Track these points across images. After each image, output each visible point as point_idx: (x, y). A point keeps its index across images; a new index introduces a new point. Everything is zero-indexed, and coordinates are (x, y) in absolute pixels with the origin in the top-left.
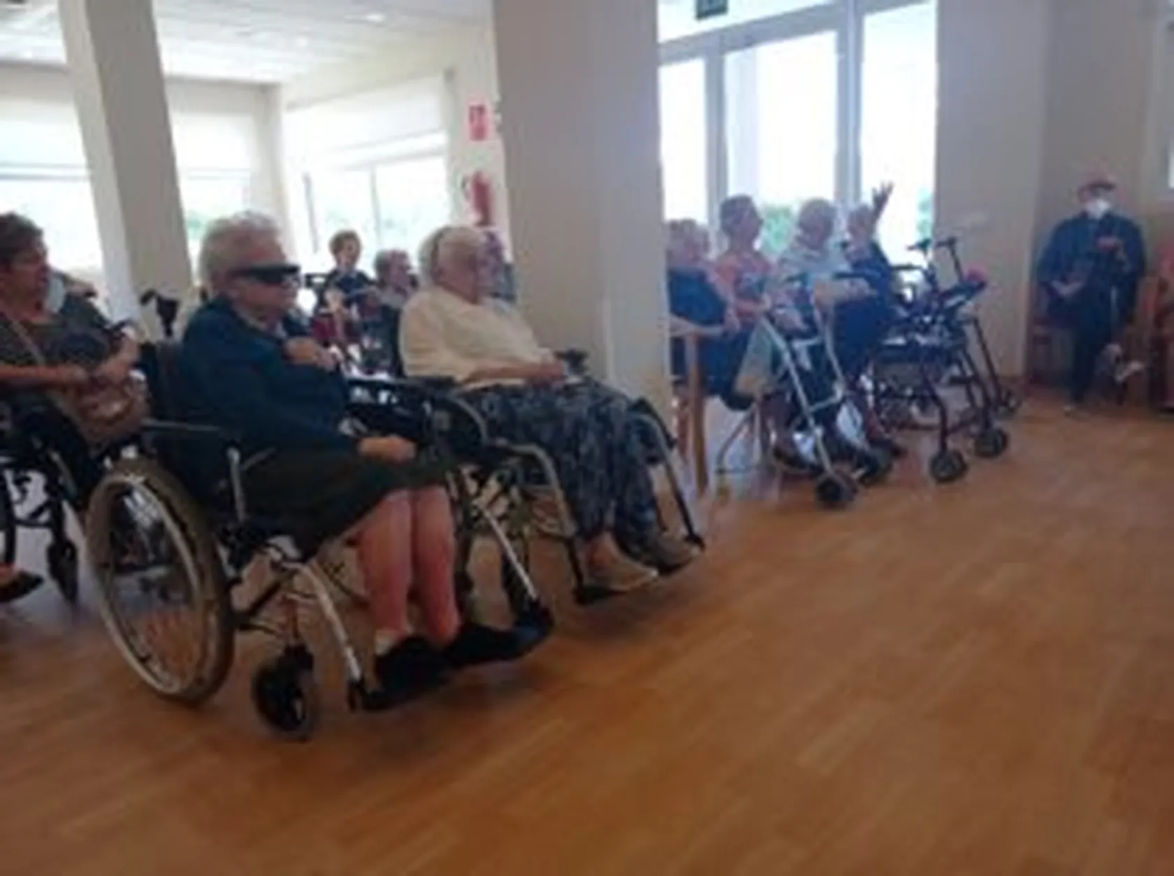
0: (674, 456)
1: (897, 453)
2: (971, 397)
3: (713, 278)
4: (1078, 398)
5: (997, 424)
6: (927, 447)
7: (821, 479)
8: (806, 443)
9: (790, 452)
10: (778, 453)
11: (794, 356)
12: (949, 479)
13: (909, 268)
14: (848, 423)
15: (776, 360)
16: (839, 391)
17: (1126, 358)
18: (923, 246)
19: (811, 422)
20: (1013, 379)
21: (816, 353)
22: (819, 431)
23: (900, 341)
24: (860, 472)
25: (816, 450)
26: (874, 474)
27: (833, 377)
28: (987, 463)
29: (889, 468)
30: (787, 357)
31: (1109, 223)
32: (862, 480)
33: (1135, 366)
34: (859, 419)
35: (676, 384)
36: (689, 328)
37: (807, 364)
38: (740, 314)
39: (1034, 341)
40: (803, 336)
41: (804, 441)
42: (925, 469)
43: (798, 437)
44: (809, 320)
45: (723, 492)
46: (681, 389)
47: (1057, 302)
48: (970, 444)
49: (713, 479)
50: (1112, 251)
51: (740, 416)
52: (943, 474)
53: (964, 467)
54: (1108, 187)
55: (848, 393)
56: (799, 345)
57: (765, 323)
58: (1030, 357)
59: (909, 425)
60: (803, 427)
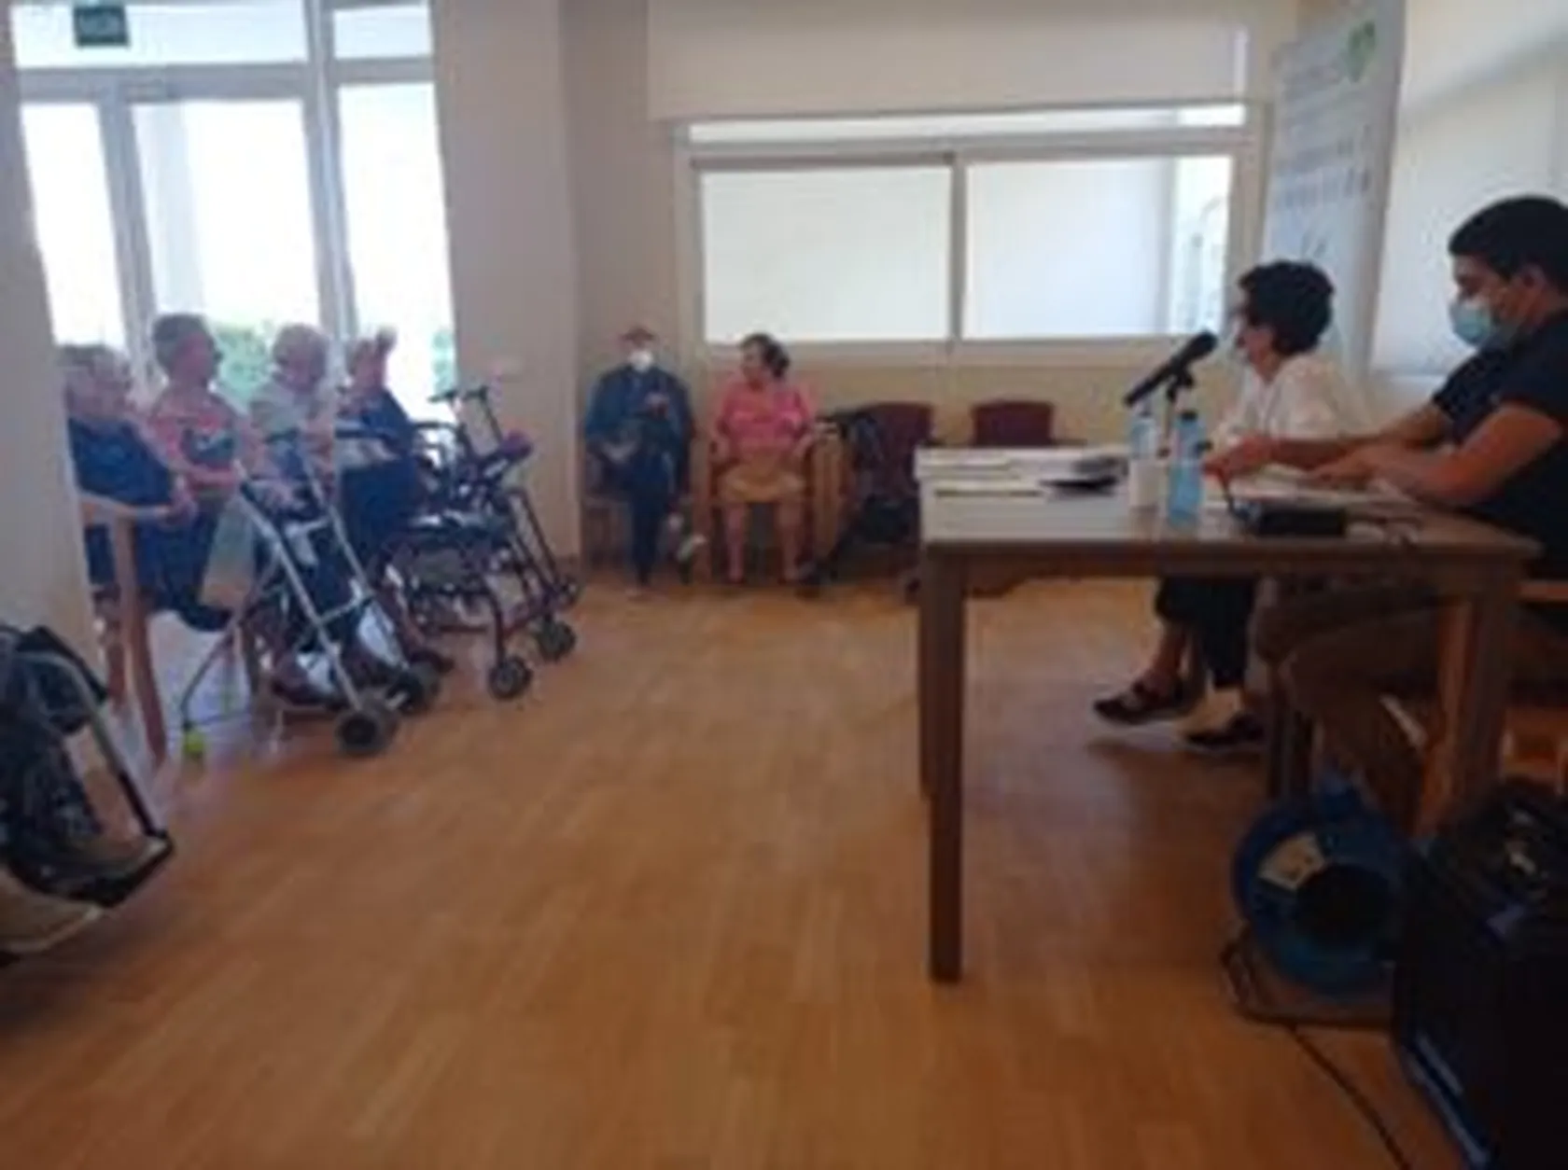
0: (106, 712)
1: (443, 666)
2: (525, 586)
3: (147, 434)
4: (643, 577)
5: (559, 617)
6: (480, 655)
7: (344, 715)
8: (317, 669)
9: (294, 683)
10: (278, 688)
11: (288, 545)
12: (512, 694)
13: (433, 425)
14: (373, 633)
15: (261, 553)
16: (358, 591)
17: (687, 530)
18: (450, 396)
19: (323, 637)
20: (571, 560)
21: (321, 541)
22: (335, 649)
23: (434, 520)
24: (400, 698)
25: (332, 675)
26: (417, 700)
27: (347, 571)
28: (552, 667)
29: (435, 689)
30: (277, 548)
31: (656, 379)
32: (403, 708)
33: (698, 540)
34: (389, 626)
35: (98, 597)
36: (113, 511)
37: (308, 556)
38: (197, 487)
39: (591, 516)
40: (299, 517)
41: (312, 665)
42: (481, 682)
43: (304, 660)
44: (306, 494)
45: (194, 756)
46: (107, 605)
47: (609, 470)
48: (532, 644)
49: (175, 739)
50: (661, 410)
51: (212, 639)
52: (505, 687)
53: (527, 676)
54: (649, 337)
55: (371, 592)
56: (294, 530)
57: (239, 500)
58: (586, 531)
59: (454, 628)
60: (312, 647)
